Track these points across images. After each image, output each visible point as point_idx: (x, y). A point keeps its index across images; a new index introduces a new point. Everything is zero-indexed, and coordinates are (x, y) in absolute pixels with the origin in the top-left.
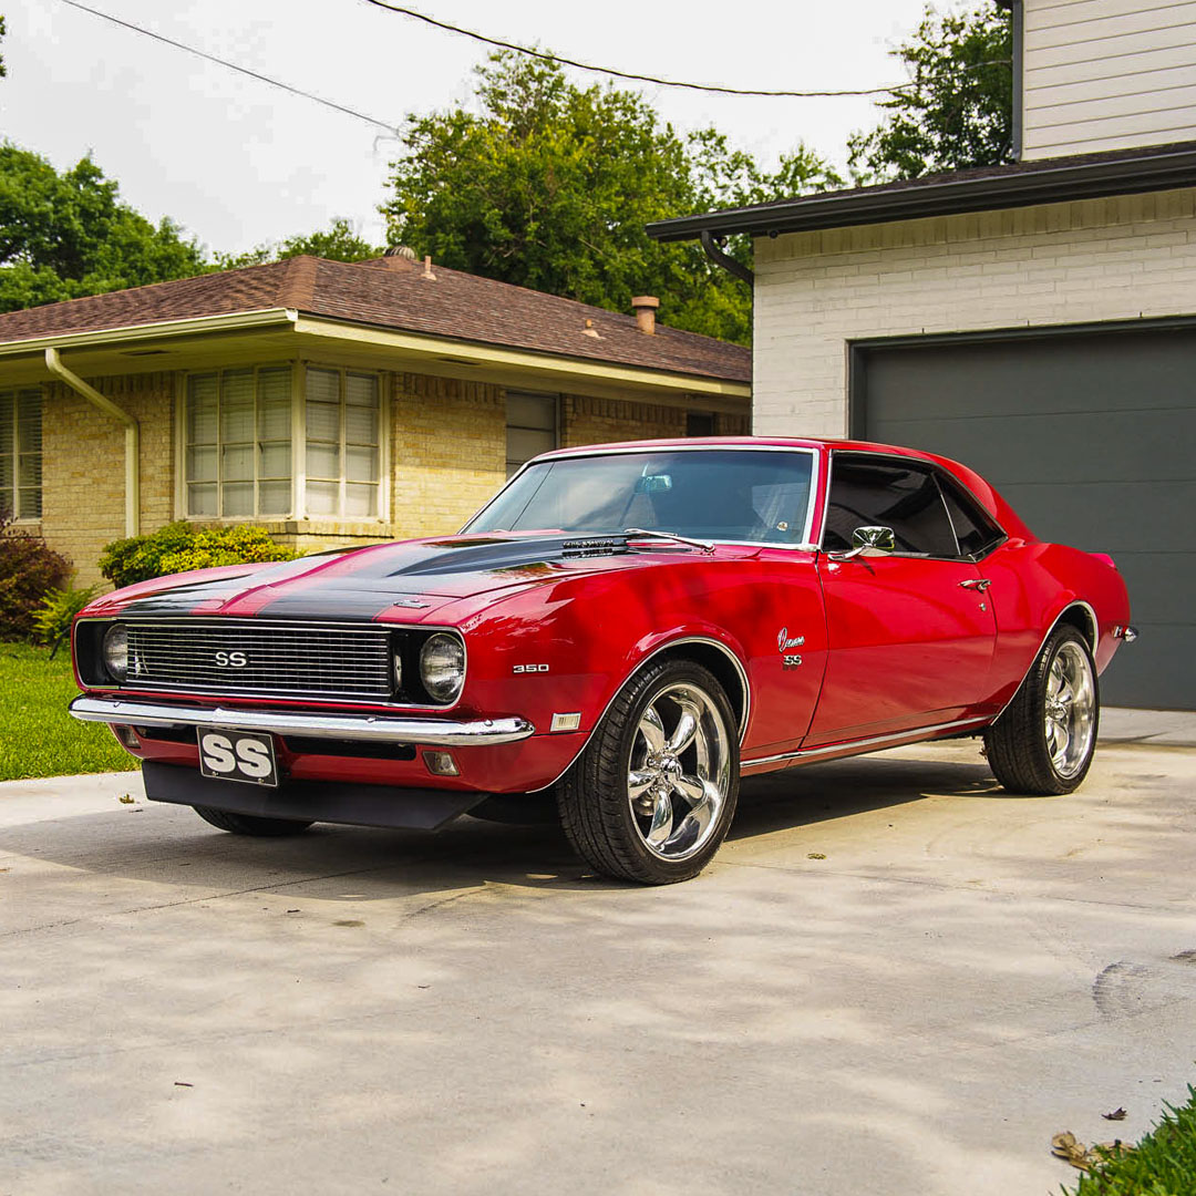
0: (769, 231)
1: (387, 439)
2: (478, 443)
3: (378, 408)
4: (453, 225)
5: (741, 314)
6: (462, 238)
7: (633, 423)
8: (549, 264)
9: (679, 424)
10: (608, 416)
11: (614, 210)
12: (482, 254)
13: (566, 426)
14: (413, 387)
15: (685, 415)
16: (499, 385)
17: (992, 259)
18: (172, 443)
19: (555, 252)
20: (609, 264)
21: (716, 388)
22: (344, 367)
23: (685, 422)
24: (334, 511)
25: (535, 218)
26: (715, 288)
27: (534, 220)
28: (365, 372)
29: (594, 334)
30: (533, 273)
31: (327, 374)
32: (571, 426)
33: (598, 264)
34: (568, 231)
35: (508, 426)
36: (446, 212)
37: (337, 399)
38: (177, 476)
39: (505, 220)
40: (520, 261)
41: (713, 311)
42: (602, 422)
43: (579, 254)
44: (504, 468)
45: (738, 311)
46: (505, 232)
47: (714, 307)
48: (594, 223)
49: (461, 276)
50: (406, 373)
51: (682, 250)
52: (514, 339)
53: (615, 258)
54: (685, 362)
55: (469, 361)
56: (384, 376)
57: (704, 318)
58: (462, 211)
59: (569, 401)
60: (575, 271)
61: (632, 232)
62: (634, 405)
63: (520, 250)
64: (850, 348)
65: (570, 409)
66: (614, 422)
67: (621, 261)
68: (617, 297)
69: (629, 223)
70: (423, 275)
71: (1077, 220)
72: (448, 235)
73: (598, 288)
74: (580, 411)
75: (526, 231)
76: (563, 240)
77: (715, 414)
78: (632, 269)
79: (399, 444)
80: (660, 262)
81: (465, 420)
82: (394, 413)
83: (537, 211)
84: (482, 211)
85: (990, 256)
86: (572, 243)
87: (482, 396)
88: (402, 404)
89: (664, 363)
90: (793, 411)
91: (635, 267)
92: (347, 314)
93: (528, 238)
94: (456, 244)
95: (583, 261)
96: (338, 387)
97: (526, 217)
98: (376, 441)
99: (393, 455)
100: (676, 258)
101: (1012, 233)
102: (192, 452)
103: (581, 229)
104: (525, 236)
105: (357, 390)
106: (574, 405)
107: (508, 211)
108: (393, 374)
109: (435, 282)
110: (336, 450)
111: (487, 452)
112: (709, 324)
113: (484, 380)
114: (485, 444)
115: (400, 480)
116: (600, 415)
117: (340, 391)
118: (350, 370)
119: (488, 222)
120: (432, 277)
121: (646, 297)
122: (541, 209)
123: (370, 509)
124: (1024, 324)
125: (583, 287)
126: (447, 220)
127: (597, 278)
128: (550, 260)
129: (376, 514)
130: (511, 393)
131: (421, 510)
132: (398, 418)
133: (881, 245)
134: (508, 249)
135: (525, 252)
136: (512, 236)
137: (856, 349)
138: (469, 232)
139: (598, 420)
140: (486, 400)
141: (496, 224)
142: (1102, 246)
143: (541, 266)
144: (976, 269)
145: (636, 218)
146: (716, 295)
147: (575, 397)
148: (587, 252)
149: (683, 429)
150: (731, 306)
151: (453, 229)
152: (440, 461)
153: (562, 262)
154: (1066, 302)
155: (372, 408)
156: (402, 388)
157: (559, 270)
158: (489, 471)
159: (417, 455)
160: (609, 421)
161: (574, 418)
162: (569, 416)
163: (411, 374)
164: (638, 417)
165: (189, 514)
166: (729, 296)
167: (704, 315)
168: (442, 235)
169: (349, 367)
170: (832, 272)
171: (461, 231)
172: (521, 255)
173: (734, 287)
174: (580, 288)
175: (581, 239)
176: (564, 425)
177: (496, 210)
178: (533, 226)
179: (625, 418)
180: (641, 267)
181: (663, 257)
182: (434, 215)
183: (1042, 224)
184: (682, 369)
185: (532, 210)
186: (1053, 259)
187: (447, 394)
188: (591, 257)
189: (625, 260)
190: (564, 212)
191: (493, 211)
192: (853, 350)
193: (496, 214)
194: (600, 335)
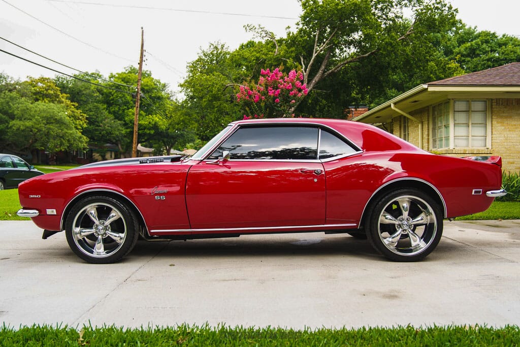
1: (490, 122)
3: (487, 111)
14: (501, 103)
18: (428, 127)
28: (480, 100)
37: (468, 110)
38: (430, 137)
50: (497, 98)
56: (489, 101)
79: (494, 122)
88: (495, 109)
99: (492, 127)
102: (434, 129)
108: (492, 99)
110: (468, 126)
117: (470, 107)
131: (505, 144)
132: (493, 114)
152: (514, 127)
155: (485, 111)
156: (495, 104)
165: (433, 148)
169: (472, 99)
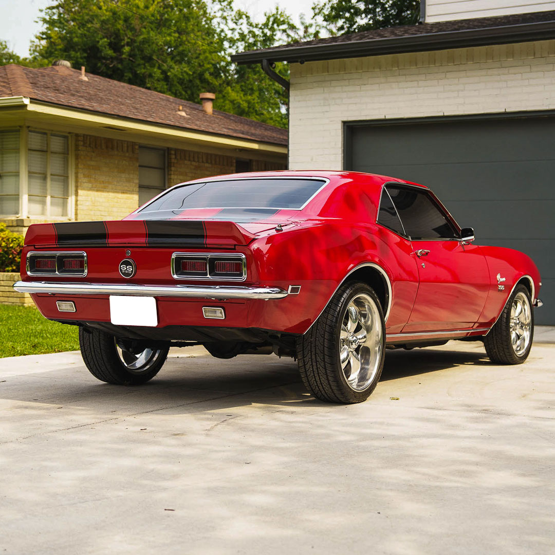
0: (299, 60)
1: (73, 174)
2: (123, 175)
3: (68, 154)
4: (79, 47)
5: (244, 102)
6: (85, 55)
7: (207, 165)
8: (136, 71)
9: (232, 165)
10: (194, 161)
11: (173, 42)
12: (96, 64)
13: (171, 167)
14: (88, 143)
15: (234, 161)
16: (135, 143)
17: (424, 79)
19: (139, 65)
20: (170, 72)
21: (255, 146)
22: (49, 130)
23: (235, 165)
24: (43, 213)
25: (128, 44)
26: (229, 88)
27: (127, 46)
28: (61, 134)
29: (183, 114)
30: (126, 76)
31: (40, 135)
32: (174, 166)
33: (164, 72)
34: (147, 52)
35: (140, 166)
36: (76, 40)
37: (45, 149)
39: (112, 45)
40: (118, 69)
41: (229, 100)
42: (191, 165)
43: (153, 66)
44: (137, 189)
45: (243, 101)
46: (110, 52)
47: (229, 98)
48: (161, 49)
49: (100, 78)
50: (84, 135)
51: (211, 65)
52: (146, 117)
53: (173, 69)
54: (235, 131)
55: (121, 128)
56: (71, 136)
57: (223, 104)
58: (85, 39)
59: (173, 152)
60: (150, 76)
61: (183, 54)
62: (207, 154)
63: (119, 63)
64: (344, 125)
65: (173, 157)
66: (197, 164)
67: (177, 71)
68: (174, 91)
69: (181, 48)
70: (80, 78)
71: (470, 58)
72: (77, 52)
73: (163, 85)
74: (178, 157)
75: (123, 52)
76: (143, 58)
77: (251, 160)
78: (183, 76)
79: (80, 175)
80: (199, 72)
81: (116, 162)
82: (77, 157)
83: (129, 40)
84: (97, 40)
85: (423, 77)
86: (149, 59)
87: (126, 148)
88: (82, 153)
89: (225, 131)
90: (312, 160)
91: (185, 74)
92: (54, 100)
93: (124, 56)
94: (81, 58)
95: (155, 70)
96: (46, 142)
97: (122, 44)
98: (68, 173)
99: (77, 182)
100: (208, 69)
101: (435, 64)
103: (154, 52)
104: (122, 54)
105: (56, 144)
106: (175, 154)
107: (112, 40)
108: (77, 135)
109: (88, 82)
110: (45, 178)
111: (128, 181)
112: (226, 108)
113: (126, 139)
114: (127, 176)
115: (80, 196)
116: (189, 160)
117: (47, 144)
118: (54, 132)
119: (101, 46)
120: (85, 79)
121: (208, 93)
122: (131, 40)
123: (63, 212)
124: (441, 114)
125: (155, 85)
126: (77, 44)
127: (163, 80)
128: (136, 69)
129: (66, 215)
130: (142, 147)
131: (92, 213)
132: (80, 160)
133: (362, 69)
134: (112, 62)
135: (122, 64)
136: (114, 55)
137: (347, 126)
138: (89, 52)
139: (189, 163)
140: (127, 151)
141: (105, 48)
142: (483, 72)
143: (132, 73)
144: (415, 84)
145: (185, 46)
146: (230, 91)
147: (176, 150)
148: (157, 65)
149: (234, 168)
150: (239, 98)
151: (79, 49)
152: (102, 185)
153: (143, 71)
154: (464, 103)
155: (65, 154)
156: (82, 143)
157: (141, 75)
158: (129, 191)
159: (90, 182)
160: (194, 163)
161: (176, 162)
162: (173, 161)
163: (87, 135)
164: (210, 162)
166: (237, 92)
167: (223, 102)
168: (73, 53)
169: (52, 131)
170: (334, 83)
171: (85, 51)
172: (120, 66)
173: (239, 87)
174: (154, 86)
175: (155, 57)
176: (170, 165)
177: (106, 39)
178: (127, 49)
179: (203, 162)
180: (187, 74)
181: (200, 69)
182: (68, 41)
183: (451, 60)
184: (235, 135)
185: (126, 40)
186: (457, 79)
187: (107, 147)
188: (159, 68)
189: (179, 70)
190: (145, 41)
191: (103, 40)
192: (345, 127)
193: (106, 42)
194: (187, 115)
